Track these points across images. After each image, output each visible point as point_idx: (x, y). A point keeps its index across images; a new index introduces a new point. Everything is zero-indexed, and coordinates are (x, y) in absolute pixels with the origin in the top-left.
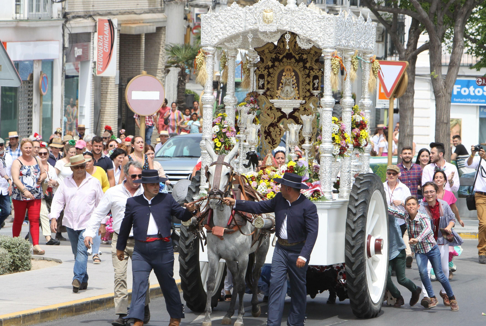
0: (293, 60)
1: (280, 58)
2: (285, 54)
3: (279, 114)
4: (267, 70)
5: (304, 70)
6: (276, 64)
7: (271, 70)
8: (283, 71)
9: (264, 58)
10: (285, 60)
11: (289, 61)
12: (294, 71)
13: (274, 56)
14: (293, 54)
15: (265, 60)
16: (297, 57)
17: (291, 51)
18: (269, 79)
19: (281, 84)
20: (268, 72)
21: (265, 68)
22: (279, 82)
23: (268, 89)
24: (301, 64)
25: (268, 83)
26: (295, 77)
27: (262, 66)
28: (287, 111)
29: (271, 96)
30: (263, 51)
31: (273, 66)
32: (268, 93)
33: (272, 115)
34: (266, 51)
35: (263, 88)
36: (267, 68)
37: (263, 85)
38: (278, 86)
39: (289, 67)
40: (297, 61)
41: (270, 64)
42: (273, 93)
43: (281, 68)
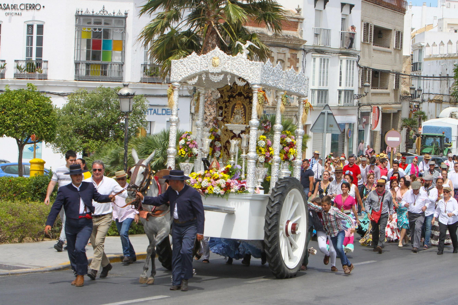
0: (242, 97)
1: (234, 95)
2: (237, 93)
3: (232, 135)
4: (225, 104)
5: (249, 104)
6: (231, 99)
7: (227, 104)
8: (235, 105)
9: (223, 95)
10: (237, 97)
11: (240, 98)
12: (243, 105)
13: (230, 94)
14: (243, 93)
15: (224, 97)
16: (245, 95)
17: (242, 91)
18: (226, 110)
19: (233, 114)
20: (226, 105)
21: (224, 102)
22: (232, 112)
23: (225, 117)
24: (248, 100)
25: (225, 112)
26: (243, 109)
27: (222, 100)
28: (237, 132)
29: (226, 122)
30: (223, 91)
31: (229, 101)
32: (225, 120)
33: (227, 135)
34: (225, 91)
35: (221, 116)
36: (225, 102)
37: (222, 114)
38: (232, 115)
39: (239, 102)
40: (246, 98)
41: (227, 99)
42: (228, 120)
43: (234, 103)
